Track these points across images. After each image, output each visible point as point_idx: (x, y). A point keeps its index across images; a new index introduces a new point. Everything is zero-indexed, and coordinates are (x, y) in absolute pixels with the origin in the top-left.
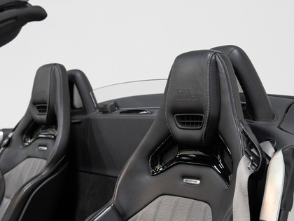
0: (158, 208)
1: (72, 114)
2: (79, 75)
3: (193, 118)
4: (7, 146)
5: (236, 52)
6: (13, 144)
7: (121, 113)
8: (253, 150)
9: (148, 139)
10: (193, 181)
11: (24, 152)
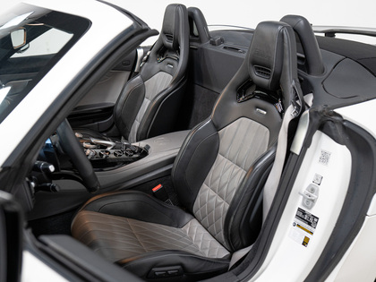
0: (239, 125)
1: (190, 41)
2: (196, 12)
3: (265, 70)
4: (146, 61)
5: (302, 22)
6: (150, 60)
7: (225, 48)
8: (298, 102)
9: (236, 77)
10: (262, 111)
11: (158, 66)
